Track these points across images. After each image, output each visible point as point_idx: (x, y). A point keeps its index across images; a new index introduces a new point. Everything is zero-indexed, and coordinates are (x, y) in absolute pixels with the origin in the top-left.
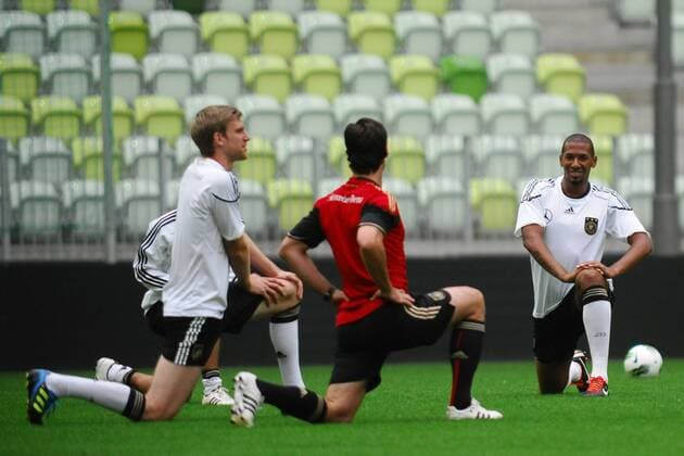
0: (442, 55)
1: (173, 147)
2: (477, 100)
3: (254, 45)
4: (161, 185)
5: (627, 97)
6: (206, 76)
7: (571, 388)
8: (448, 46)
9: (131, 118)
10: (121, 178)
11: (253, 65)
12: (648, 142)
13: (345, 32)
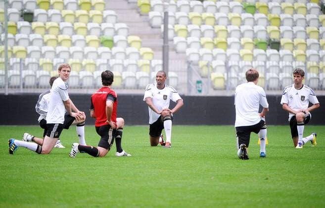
0: (100, 35)
1: (24, 61)
2: (111, 49)
3: (47, 32)
4: (20, 72)
5: (154, 48)
6: (33, 40)
7: (159, 144)
8: (102, 33)
9: (12, 52)
10: (9, 69)
11: (47, 37)
12: (161, 62)
13: (73, 28)
